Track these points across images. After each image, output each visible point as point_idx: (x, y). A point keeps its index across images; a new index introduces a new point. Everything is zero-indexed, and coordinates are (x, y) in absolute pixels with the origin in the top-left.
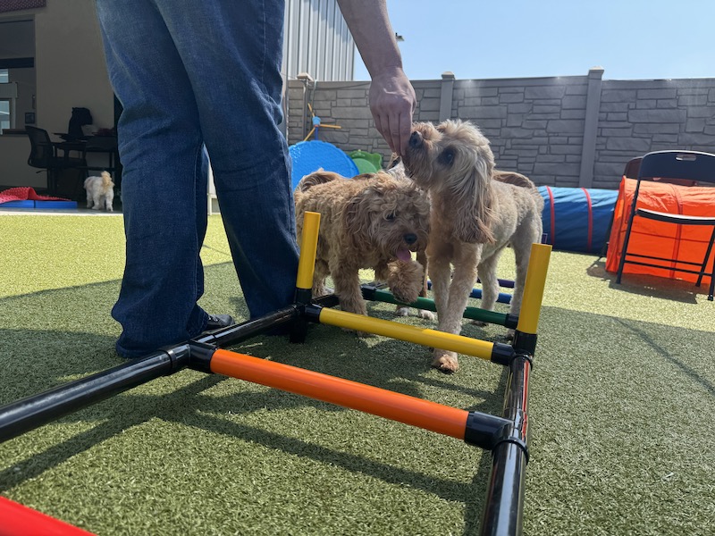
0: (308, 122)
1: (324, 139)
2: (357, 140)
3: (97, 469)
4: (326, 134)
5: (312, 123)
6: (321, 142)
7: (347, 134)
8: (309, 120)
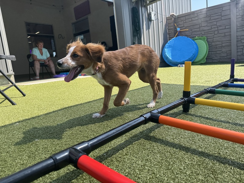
0: (175, 31)
1: (182, 35)
2: (196, 33)
3: (128, 156)
4: (183, 33)
5: (177, 30)
6: (181, 36)
7: (191, 32)
8: (176, 29)
